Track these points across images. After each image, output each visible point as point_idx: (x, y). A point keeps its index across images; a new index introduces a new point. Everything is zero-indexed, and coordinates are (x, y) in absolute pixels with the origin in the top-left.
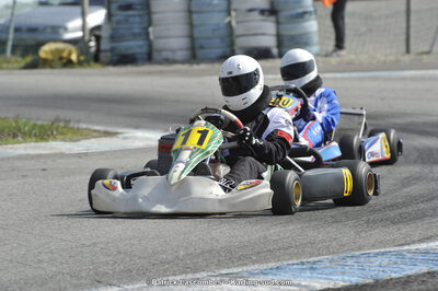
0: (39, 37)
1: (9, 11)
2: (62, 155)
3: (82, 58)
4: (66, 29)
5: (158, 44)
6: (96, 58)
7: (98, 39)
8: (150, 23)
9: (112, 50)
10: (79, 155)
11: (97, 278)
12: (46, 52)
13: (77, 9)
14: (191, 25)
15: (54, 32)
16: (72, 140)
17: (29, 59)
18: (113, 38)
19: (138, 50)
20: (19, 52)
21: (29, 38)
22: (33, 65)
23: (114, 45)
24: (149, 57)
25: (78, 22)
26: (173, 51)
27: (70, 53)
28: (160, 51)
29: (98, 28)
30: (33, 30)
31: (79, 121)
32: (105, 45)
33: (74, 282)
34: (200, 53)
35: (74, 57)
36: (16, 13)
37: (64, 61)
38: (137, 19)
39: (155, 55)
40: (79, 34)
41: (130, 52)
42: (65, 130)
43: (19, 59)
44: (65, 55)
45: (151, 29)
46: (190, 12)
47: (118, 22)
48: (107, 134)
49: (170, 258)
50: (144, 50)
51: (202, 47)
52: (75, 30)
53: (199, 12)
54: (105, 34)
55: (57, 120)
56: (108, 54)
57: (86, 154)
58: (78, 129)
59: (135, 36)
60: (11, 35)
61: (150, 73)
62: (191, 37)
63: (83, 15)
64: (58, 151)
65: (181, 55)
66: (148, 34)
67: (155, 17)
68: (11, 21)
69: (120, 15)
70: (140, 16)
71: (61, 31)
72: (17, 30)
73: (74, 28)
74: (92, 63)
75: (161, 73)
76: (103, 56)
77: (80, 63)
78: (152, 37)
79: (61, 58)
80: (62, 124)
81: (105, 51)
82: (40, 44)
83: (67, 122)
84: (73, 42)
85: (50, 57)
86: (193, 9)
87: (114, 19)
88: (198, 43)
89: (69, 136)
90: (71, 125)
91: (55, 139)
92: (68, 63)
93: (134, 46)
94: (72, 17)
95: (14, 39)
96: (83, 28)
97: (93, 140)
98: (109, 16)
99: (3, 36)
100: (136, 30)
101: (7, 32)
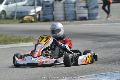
0: (23, 15)
1: (15, 8)
3: (35, 20)
4: (30, 12)
5: (56, 16)
6: (39, 20)
7: (39, 15)
8: (53, 10)
9: (43, 18)
12: (25, 19)
13: (33, 7)
14: (65, 11)
15: (27, 13)
16: (35, 42)
17: (21, 21)
18: (43, 15)
20: (18, 19)
21: (20, 15)
22: (23, 22)
24: (53, 20)
25: (33, 11)
26: (60, 18)
27: (32, 19)
28: (56, 18)
29: (39, 12)
30: (21, 13)
31: (36, 37)
32: (41, 17)
34: (67, 18)
35: (33, 20)
36: (17, 8)
37: (30, 21)
38: (50, 9)
41: (48, 18)
42: (33, 40)
44: (30, 19)
45: (54, 12)
47: (45, 10)
50: (52, 18)
51: (68, 17)
52: (33, 13)
53: (67, 7)
54: (41, 13)
55: (30, 37)
58: (36, 39)
59: (49, 14)
60: (16, 14)
62: (65, 14)
63: (35, 8)
65: (62, 19)
66: (53, 13)
67: (55, 9)
68: (16, 10)
69: (45, 8)
71: (29, 13)
72: (17, 13)
74: (38, 22)
76: (41, 20)
77: (35, 22)
78: (54, 14)
79: (30, 20)
80: (32, 38)
81: (41, 18)
82: (24, 17)
83: (33, 37)
84: (32, 16)
85: (26, 20)
86: (65, 6)
87: (44, 9)
88: (66, 16)
90: (34, 38)
91: (30, 42)
92: (31, 22)
93: (49, 17)
94: (32, 9)
96: (35, 12)
99: (13, 15)
100: (50, 12)
101: (14, 13)
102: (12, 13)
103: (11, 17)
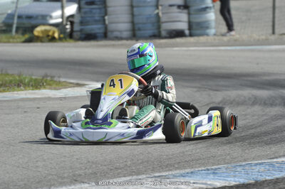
0: (33, 22)
1: (14, 5)
2: (49, 99)
3: (62, 36)
4: (51, 17)
5: (111, 27)
6: (71, 36)
7: (72, 23)
8: (106, 14)
9: (81, 31)
10: (61, 99)
11: (75, 178)
12: (38, 32)
13: (59, 4)
14: (133, 15)
15: (43, 19)
16: (55, 89)
17: (27, 36)
18: (82, 23)
19: (97, 31)
20: (20, 32)
21: (27, 23)
22: (30, 40)
23: (83, 27)
24: (105, 36)
25: (59, 13)
26: (120, 31)
27: (54, 33)
28: (112, 31)
29: (72, 16)
30: (29, 17)
31: (59, 77)
32: (77, 28)
33: (60, 180)
34: (138, 33)
35: (56, 35)
36: (19, 6)
37: (50, 38)
38: (98, 11)
39: (109, 34)
40: (60, 20)
41: (93, 32)
42: (51, 82)
43: (21, 36)
44: (50, 33)
45: (106, 18)
46: (132, 7)
47: (85, 13)
48: (78, 85)
49: (122, 165)
50: (102, 31)
51: (139, 29)
53: (138, 7)
54: (77, 20)
55: (46, 76)
56: (79, 33)
57: (65, 98)
58: (60, 82)
59: (96, 22)
60: (15, 21)
61: (105, 46)
62: (133, 23)
63: (62, 8)
64: (47, 96)
65: (126, 34)
66: (104, 20)
67: (109, 10)
68: (15, 11)
69: (87, 8)
70: (99, 9)
71: (48, 18)
72: (20, 17)
73: (56, 16)
74: (68, 39)
75: (114, 46)
76: (75, 35)
77: (60, 39)
78: (107, 22)
79: (48, 36)
80: (49, 78)
81: (77, 31)
82: (36, 26)
83: (52, 77)
84: (56, 25)
85: (41, 35)
86: (134, 4)
87: (83, 10)
88: (137, 27)
89: (54, 86)
90: (55, 79)
91: (45, 88)
92: (53, 39)
93: (96, 28)
94: (55, 9)
95: (17, 23)
96: (62, 16)
97: (69, 89)
98: (79, 9)
99: (10, 21)
100: (97, 18)
101: (13, 19)
102: (7, 18)
103: (4, 28)
